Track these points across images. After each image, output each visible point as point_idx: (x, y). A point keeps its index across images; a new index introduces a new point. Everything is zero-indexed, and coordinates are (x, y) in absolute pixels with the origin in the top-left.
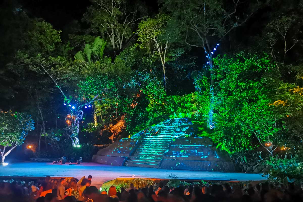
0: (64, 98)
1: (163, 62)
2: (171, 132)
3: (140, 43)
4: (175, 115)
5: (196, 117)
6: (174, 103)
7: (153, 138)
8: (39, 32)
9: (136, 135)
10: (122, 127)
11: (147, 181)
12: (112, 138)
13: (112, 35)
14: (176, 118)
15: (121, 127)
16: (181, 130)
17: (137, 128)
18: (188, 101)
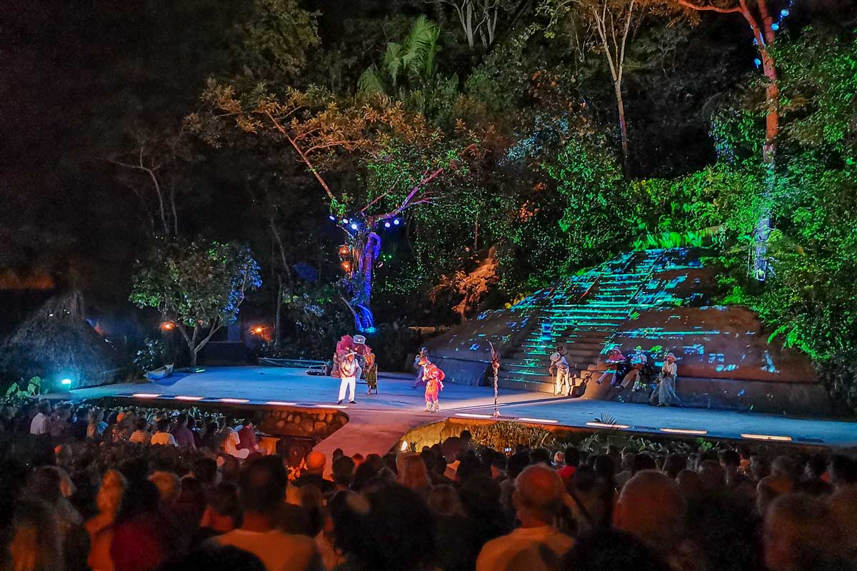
0: (329, 200)
1: (617, 73)
2: (629, 292)
3: (544, 21)
4: (651, 240)
5: (717, 246)
6: (648, 203)
7: (571, 311)
8: (265, 22)
9: (526, 302)
10: (491, 277)
11: (531, 431)
12: (461, 308)
13: (466, 5)
14: (651, 247)
15: (486, 279)
16: (660, 284)
17: (532, 280)
18: (694, 194)
